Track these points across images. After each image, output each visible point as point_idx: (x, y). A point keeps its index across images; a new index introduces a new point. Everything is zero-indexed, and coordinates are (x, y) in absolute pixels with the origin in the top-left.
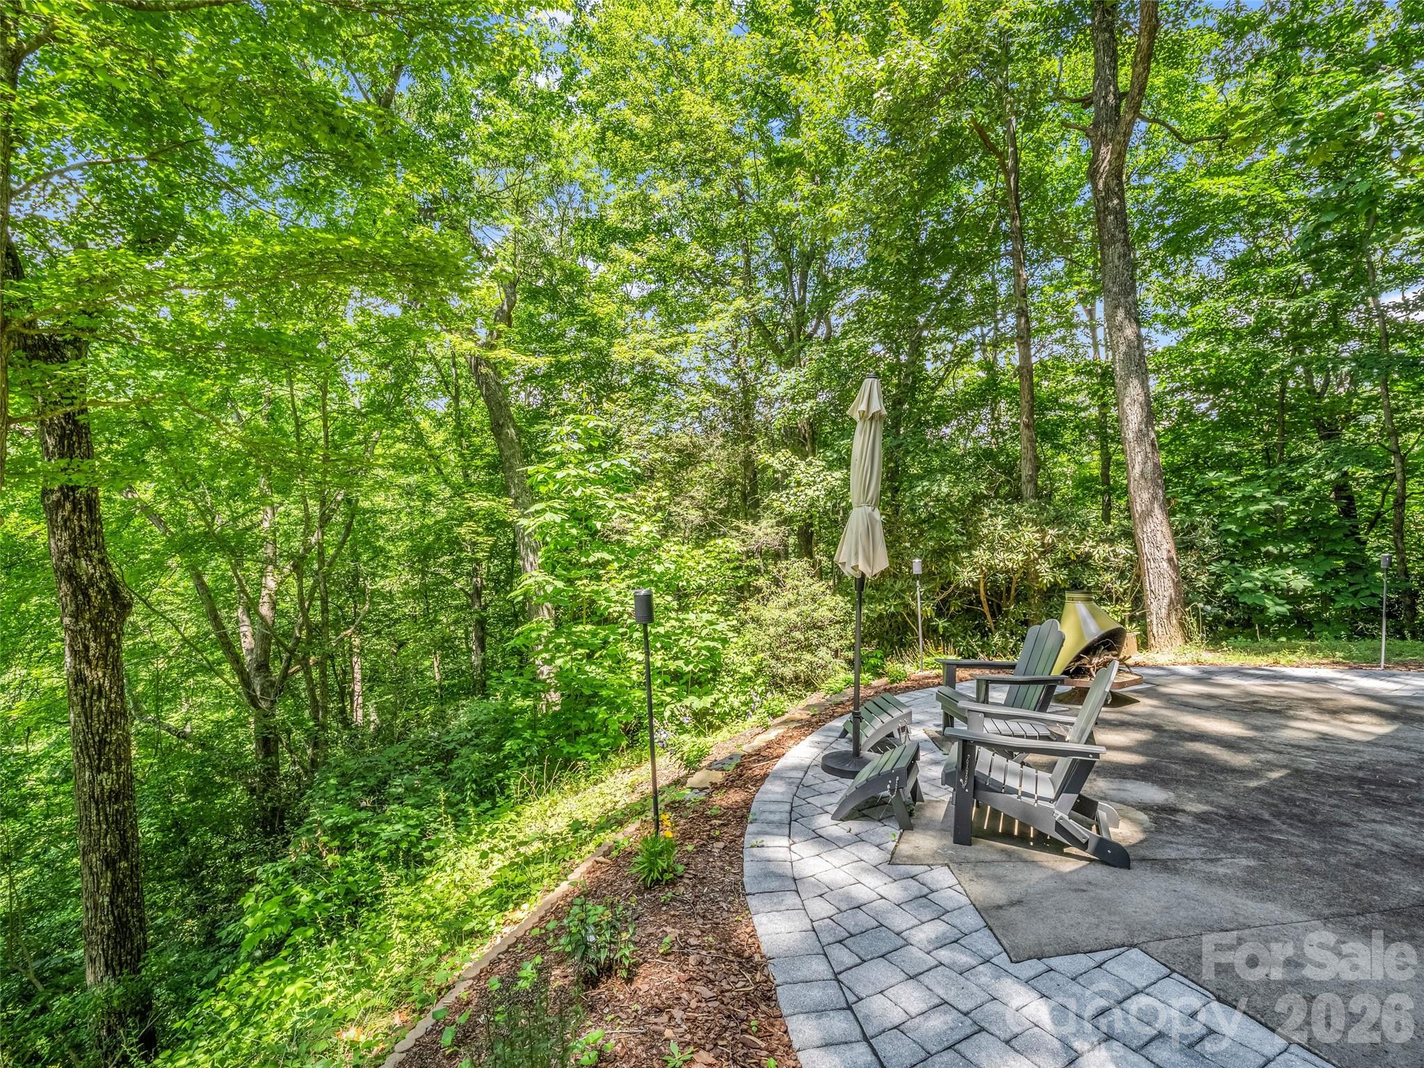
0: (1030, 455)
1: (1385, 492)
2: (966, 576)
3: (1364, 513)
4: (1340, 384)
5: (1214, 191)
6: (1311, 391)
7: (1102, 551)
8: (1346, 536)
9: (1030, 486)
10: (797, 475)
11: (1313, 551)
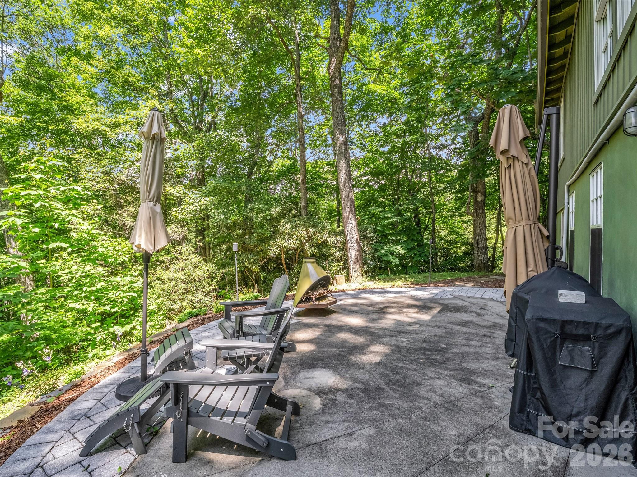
0: (304, 196)
1: (429, 218)
2: (272, 251)
3: (422, 226)
4: (416, 177)
5: (376, 90)
6: (408, 179)
7: (332, 239)
8: (418, 233)
9: (304, 210)
10: (187, 199)
11: (407, 240)
